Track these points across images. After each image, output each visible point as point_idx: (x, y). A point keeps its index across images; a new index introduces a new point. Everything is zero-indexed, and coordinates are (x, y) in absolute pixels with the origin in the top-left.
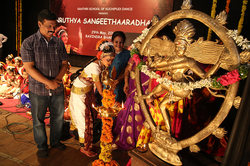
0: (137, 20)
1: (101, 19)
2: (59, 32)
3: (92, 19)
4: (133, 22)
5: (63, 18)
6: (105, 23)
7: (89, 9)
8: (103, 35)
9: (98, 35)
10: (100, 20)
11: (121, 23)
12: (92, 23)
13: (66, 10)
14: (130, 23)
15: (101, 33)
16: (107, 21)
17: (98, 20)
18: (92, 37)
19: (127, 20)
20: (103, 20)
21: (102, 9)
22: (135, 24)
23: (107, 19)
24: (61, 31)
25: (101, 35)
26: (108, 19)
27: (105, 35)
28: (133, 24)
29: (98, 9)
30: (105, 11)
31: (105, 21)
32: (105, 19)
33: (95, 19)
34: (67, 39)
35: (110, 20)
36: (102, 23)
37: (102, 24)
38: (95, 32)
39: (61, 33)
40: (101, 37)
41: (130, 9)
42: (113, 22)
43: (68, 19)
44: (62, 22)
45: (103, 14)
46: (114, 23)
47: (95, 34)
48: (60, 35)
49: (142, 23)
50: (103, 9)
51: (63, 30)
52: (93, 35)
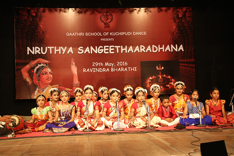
0: (153, 46)
1: (105, 47)
2: (34, 68)
3: (91, 47)
4: (149, 48)
5: (42, 48)
6: (112, 51)
7: (85, 34)
8: (110, 68)
9: (102, 67)
10: (103, 48)
11: (134, 51)
12: (91, 53)
13: (47, 36)
14: (145, 50)
15: (107, 64)
16: (113, 49)
17: (101, 48)
18: (94, 71)
19: (141, 46)
20: (109, 48)
21: (105, 34)
22: (152, 50)
23: (113, 46)
24: (39, 65)
25: (106, 67)
26: (115, 47)
27: (113, 67)
28: (149, 51)
29: (98, 34)
30: (109, 36)
31: (111, 49)
32: (110, 47)
33: (96, 47)
34: (52, 76)
35: (117, 47)
36: (106, 51)
37: (108, 53)
38: (97, 64)
39: (38, 70)
40: (108, 70)
41: (143, 33)
42: (122, 50)
43: (51, 48)
44: (40, 53)
45: (107, 40)
46: (124, 51)
47: (98, 67)
48: (37, 72)
49: (160, 49)
50: (107, 34)
51: (42, 65)
52: (94, 69)
